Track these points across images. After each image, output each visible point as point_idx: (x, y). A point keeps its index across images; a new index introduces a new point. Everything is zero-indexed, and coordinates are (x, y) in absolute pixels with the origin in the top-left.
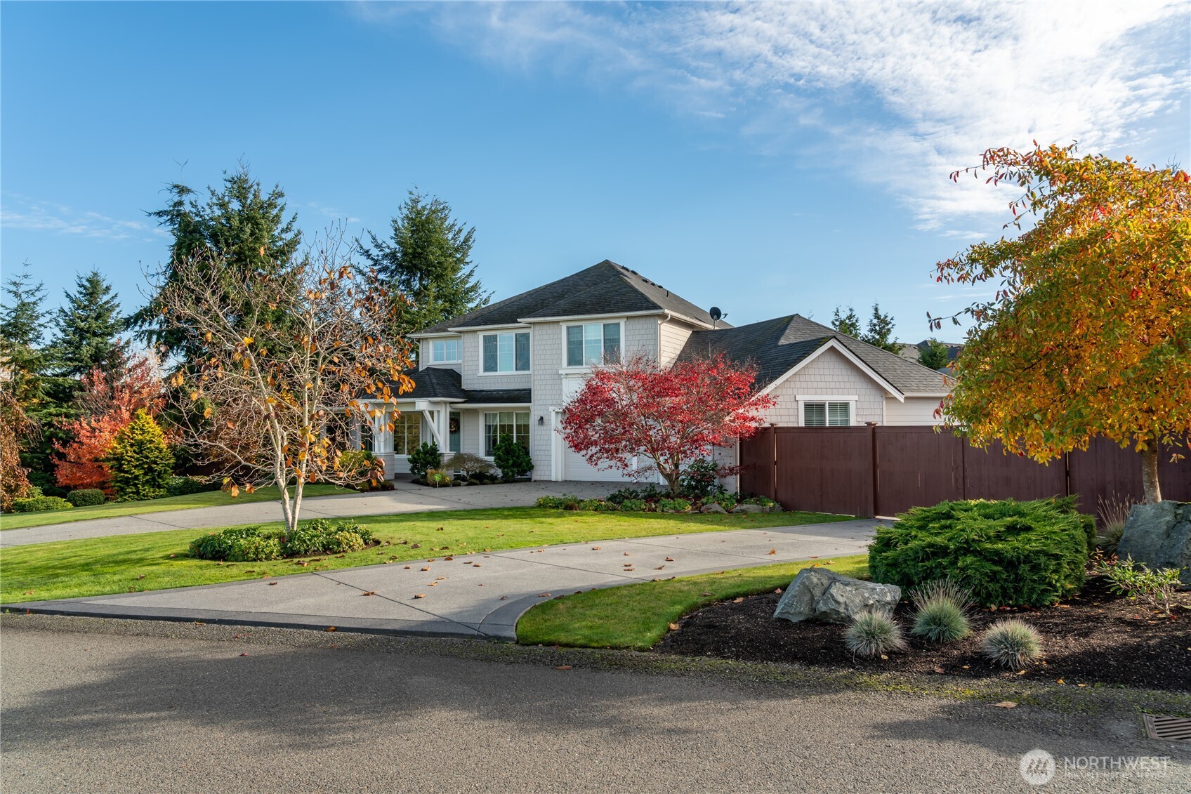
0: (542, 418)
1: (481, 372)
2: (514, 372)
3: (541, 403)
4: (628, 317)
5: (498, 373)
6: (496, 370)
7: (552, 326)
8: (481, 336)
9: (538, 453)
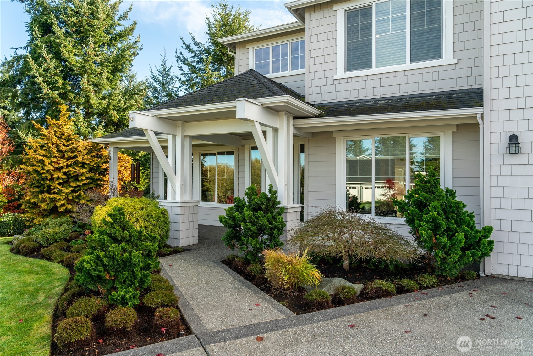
0: (514, 139)
1: (341, 72)
2: (408, 65)
5: (375, 70)
6: (370, 66)
8: (340, 14)
9: (501, 214)
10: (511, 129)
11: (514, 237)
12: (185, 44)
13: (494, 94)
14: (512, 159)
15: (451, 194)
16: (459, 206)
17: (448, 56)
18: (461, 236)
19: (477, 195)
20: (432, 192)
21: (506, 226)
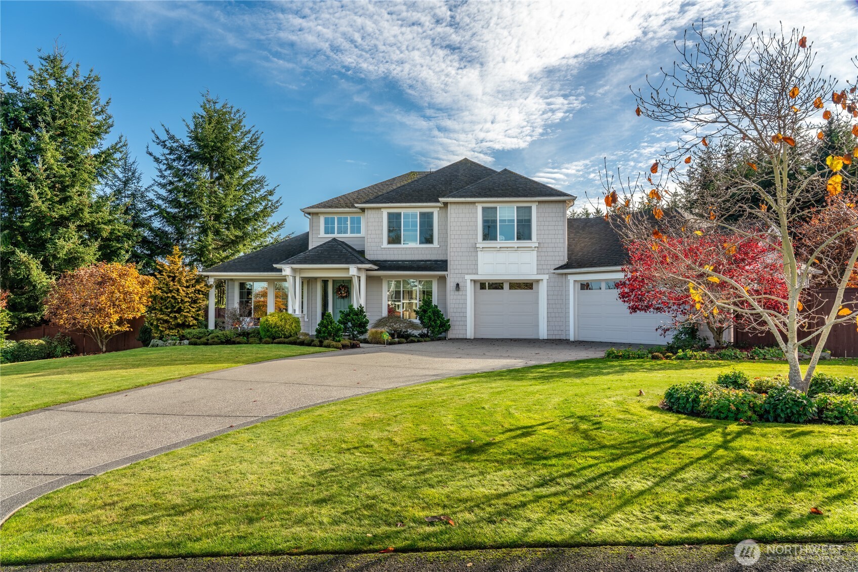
0: (458, 285)
1: (385, 244)
2: (418, 245)
3: (457, 271)
4: (539, 202)
5: (402, 246)
6: (400, 243)
7: (467, 206)
8: (385, 213)
9: (453, 314)
10: (457, 281)
11: (458, 323)
12: (158, 138)
13: (452, 263)
14: (457, 293)
15: (436, 307)
16: (438, 312)
17: (436, 244)
18: (438, 322)
19: (445, 308)
20: (429, 306)
21: (455, 319)
